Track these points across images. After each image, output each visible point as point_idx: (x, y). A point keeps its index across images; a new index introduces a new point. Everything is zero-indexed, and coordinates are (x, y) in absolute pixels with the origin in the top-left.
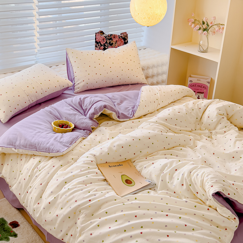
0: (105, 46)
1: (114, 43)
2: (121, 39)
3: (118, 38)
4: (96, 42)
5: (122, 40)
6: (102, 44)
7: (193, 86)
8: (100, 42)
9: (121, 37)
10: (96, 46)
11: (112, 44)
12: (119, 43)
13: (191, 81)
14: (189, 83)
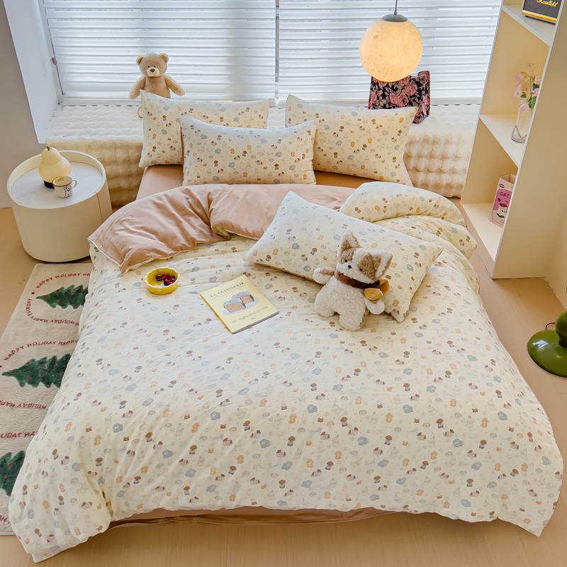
0: (384, 90)
1: (400, 88)
2: (413, 83)
3: (408, 80)
4: (372, 82)
5: (415, 86)
6: (381, 87)
7: (505, 195)
8: (378, 83)
9: (414, 80)
10: (372, 89)
11: (397, 89)
12: (408, 89)
13: (502, 186)
14: (499, 188)
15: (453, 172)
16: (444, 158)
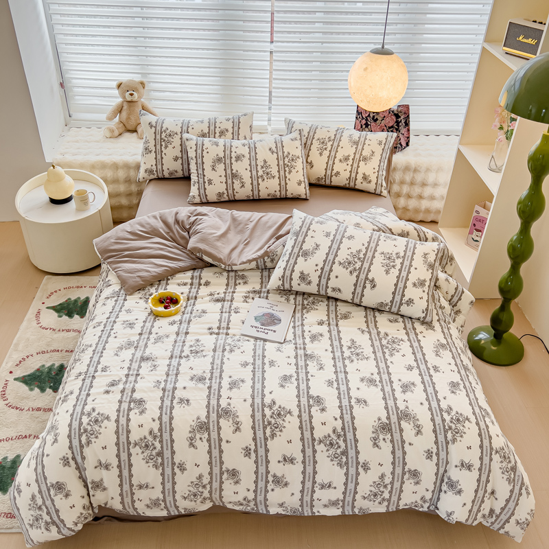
6: (364, 117)
15: (432, 198)
16: (424, 185)
